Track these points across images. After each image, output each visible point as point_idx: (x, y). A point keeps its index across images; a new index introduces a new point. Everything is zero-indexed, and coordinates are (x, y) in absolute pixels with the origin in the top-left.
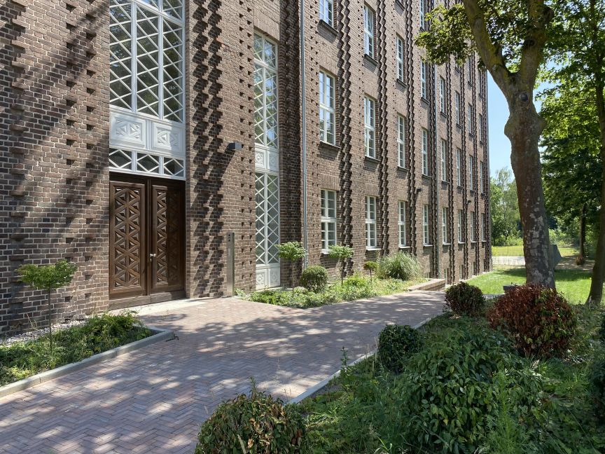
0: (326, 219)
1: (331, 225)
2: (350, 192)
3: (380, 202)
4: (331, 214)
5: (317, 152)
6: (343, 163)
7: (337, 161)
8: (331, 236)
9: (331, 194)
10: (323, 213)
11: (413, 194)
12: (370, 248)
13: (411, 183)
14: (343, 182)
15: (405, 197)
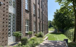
0: (27, 25)
1: (28, 27)
2: (31, 20)
3: (36, 22)
4: (28, 24)
5: (25, 11)
6: (30, 15)
7: (29, 14)
8: (28, 29)
9: (28, 20)
10: (26, 24)
11: (40, 22)
12: (34, 31)
13: (40, 20)
14: (30, 18)
15: (39, 22)
